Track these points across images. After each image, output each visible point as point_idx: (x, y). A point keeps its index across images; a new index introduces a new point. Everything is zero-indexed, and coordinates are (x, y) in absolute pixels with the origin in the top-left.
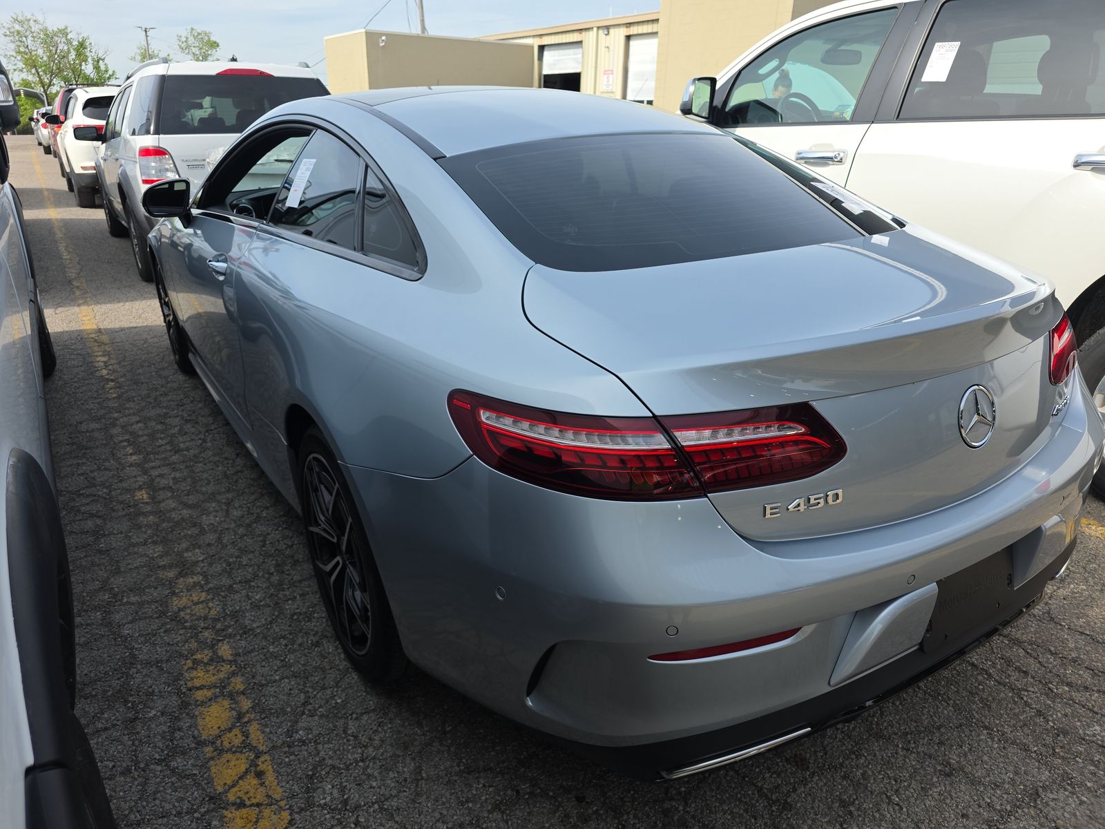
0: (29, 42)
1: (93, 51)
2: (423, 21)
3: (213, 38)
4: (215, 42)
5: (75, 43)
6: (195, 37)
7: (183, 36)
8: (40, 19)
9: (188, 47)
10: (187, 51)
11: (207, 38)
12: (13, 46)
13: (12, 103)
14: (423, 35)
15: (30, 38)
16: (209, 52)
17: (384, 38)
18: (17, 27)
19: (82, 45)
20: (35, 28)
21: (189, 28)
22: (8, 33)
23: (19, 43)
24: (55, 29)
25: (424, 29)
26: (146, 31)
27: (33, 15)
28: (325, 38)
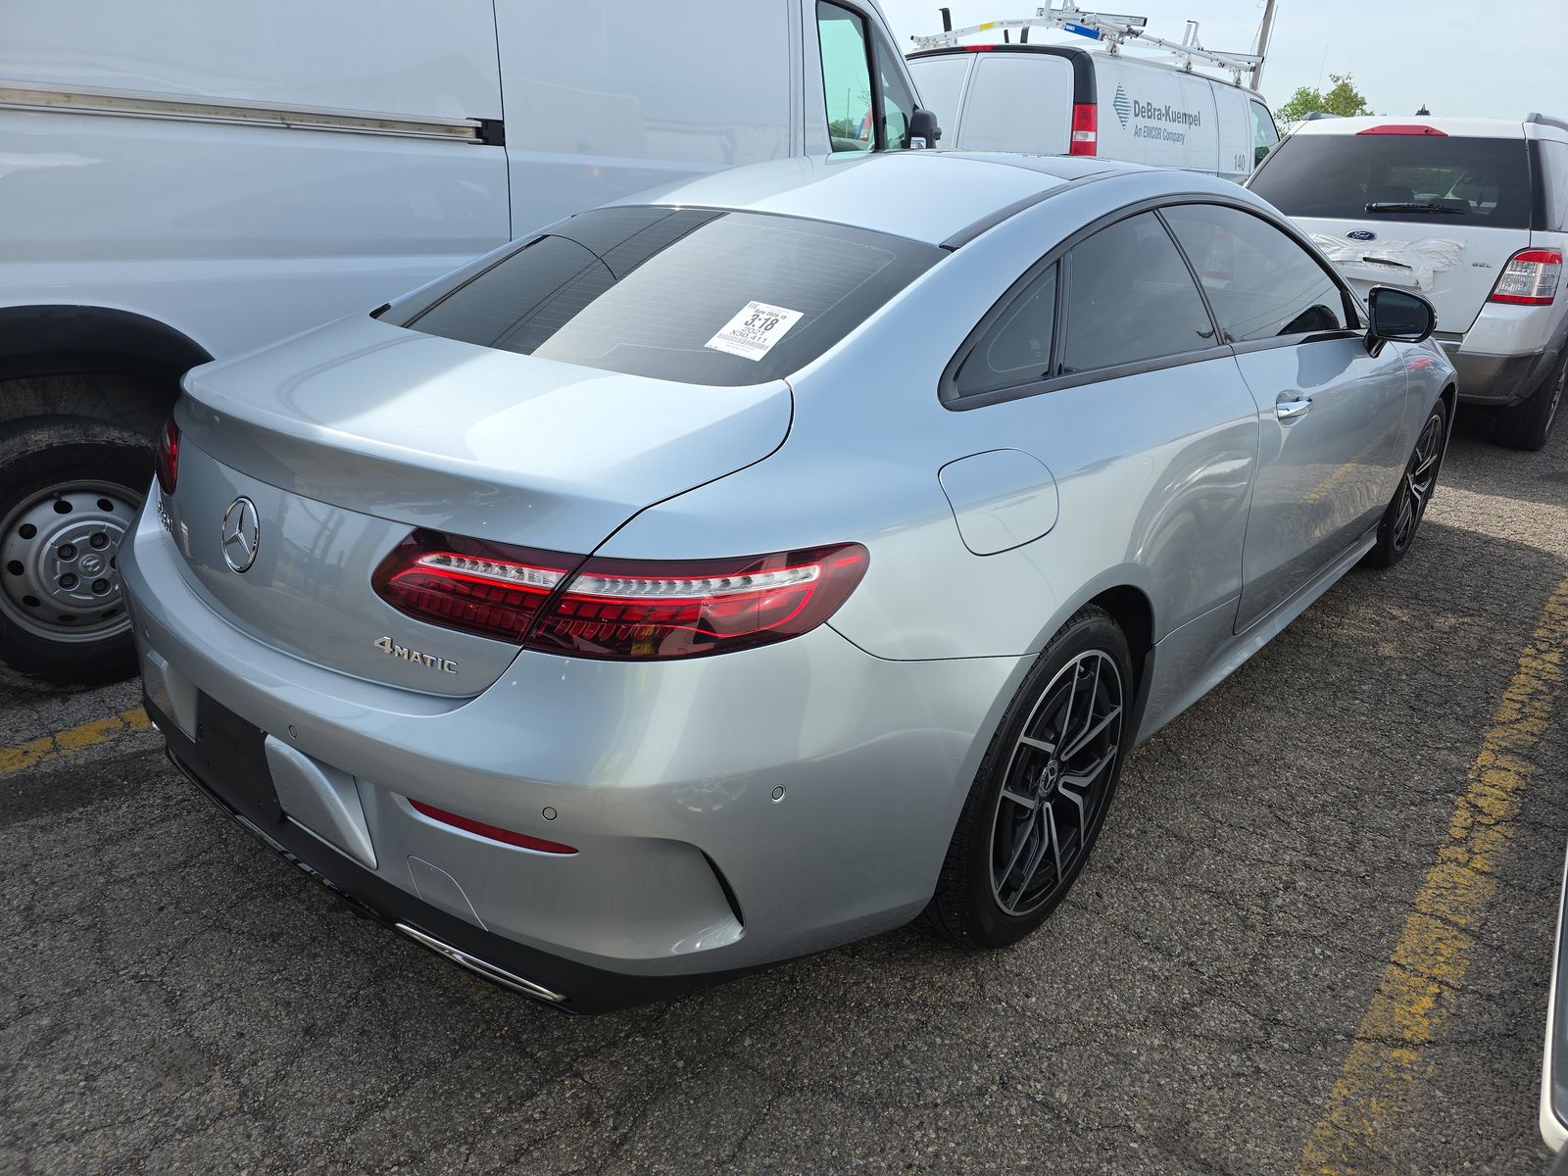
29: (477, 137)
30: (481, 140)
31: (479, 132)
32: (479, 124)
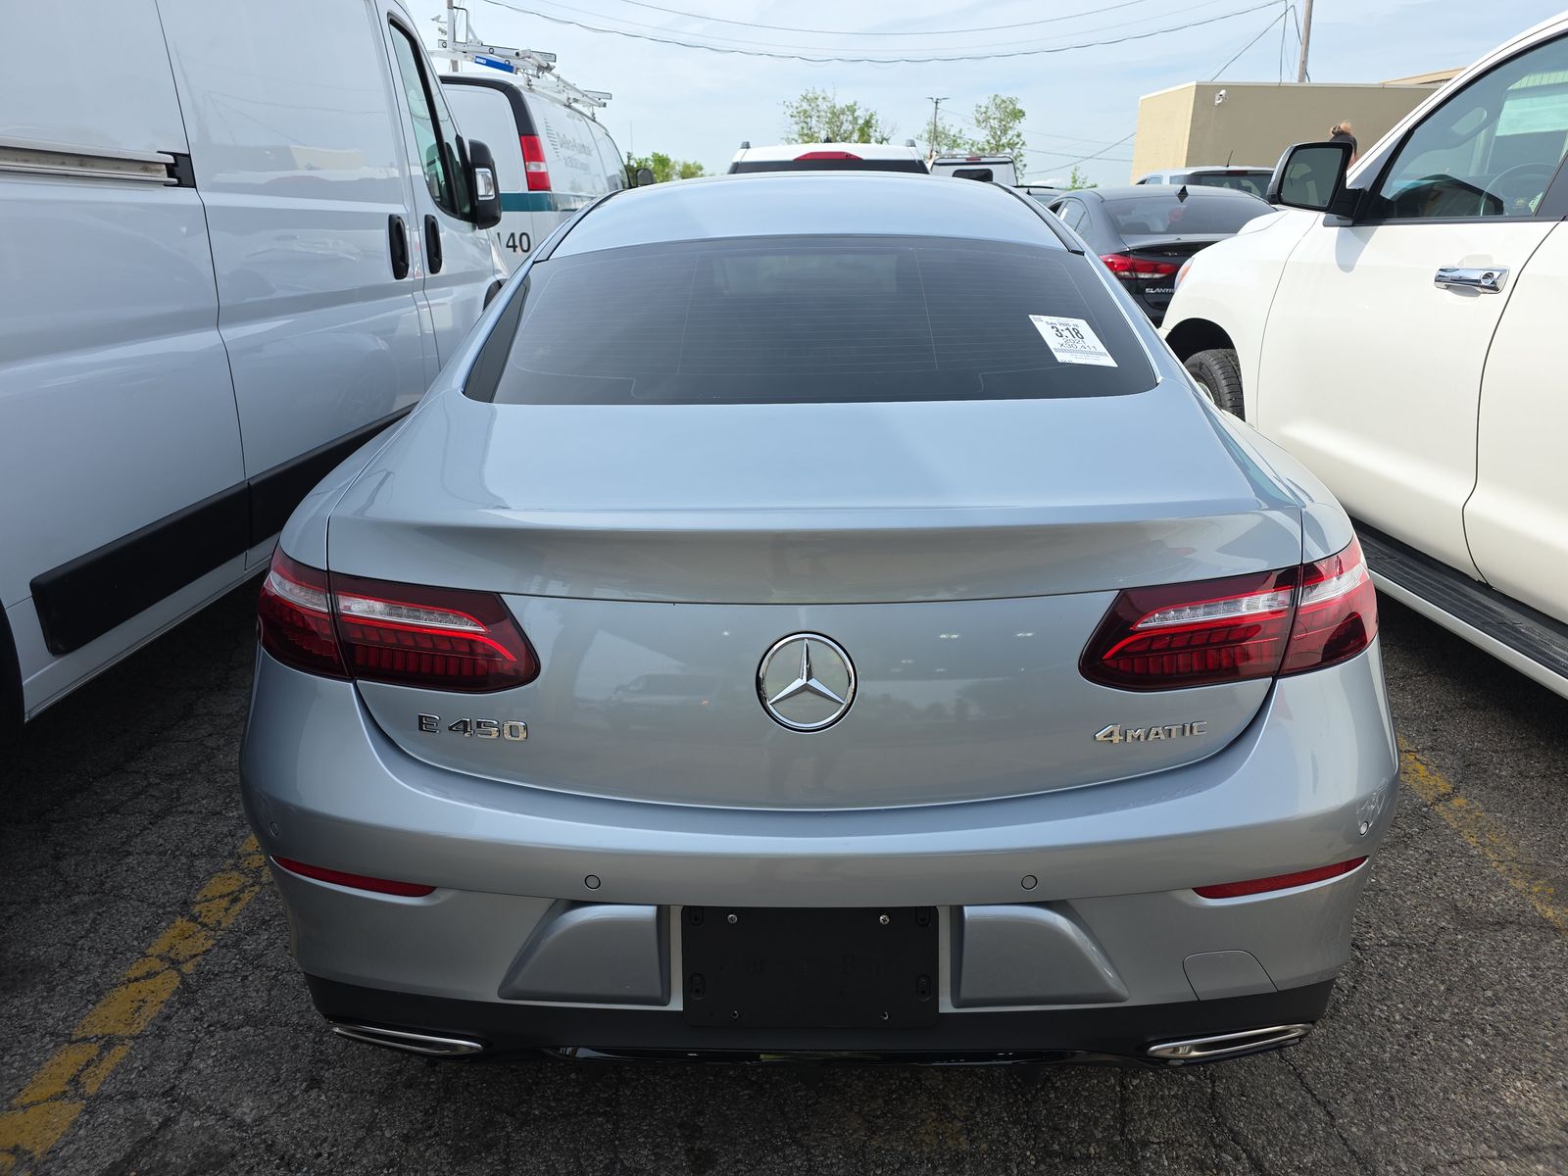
0: (813, 122)
1: (878, 129)
2: (1304, 62)
3: (1019, 106)
4: (1021, 111)
5: (861, 122)
6: (998, 107)
7: (983, 105)
8: (830, 95)
9: (987, 119)
10: (983, 125)
11: (1011, 107)
12: (797, 128)
13: (493, 197)
14: (1302, 84)
15: (814, 119)
16: (1011, 125)
17: (1223, 92)
18: (805, 106)
19: (868, 123)
20: (824, 106)
21: (993, 96)
22: (795, 113)
23: (805, 125)
24: (843, 106)
25: (1304, 73)
26: (937, 103)
27: (824, 91)
28: (1142, 98)
29: (169, 176)
30: (175, 180)
31: (171, 170)
32: (171, 159)
